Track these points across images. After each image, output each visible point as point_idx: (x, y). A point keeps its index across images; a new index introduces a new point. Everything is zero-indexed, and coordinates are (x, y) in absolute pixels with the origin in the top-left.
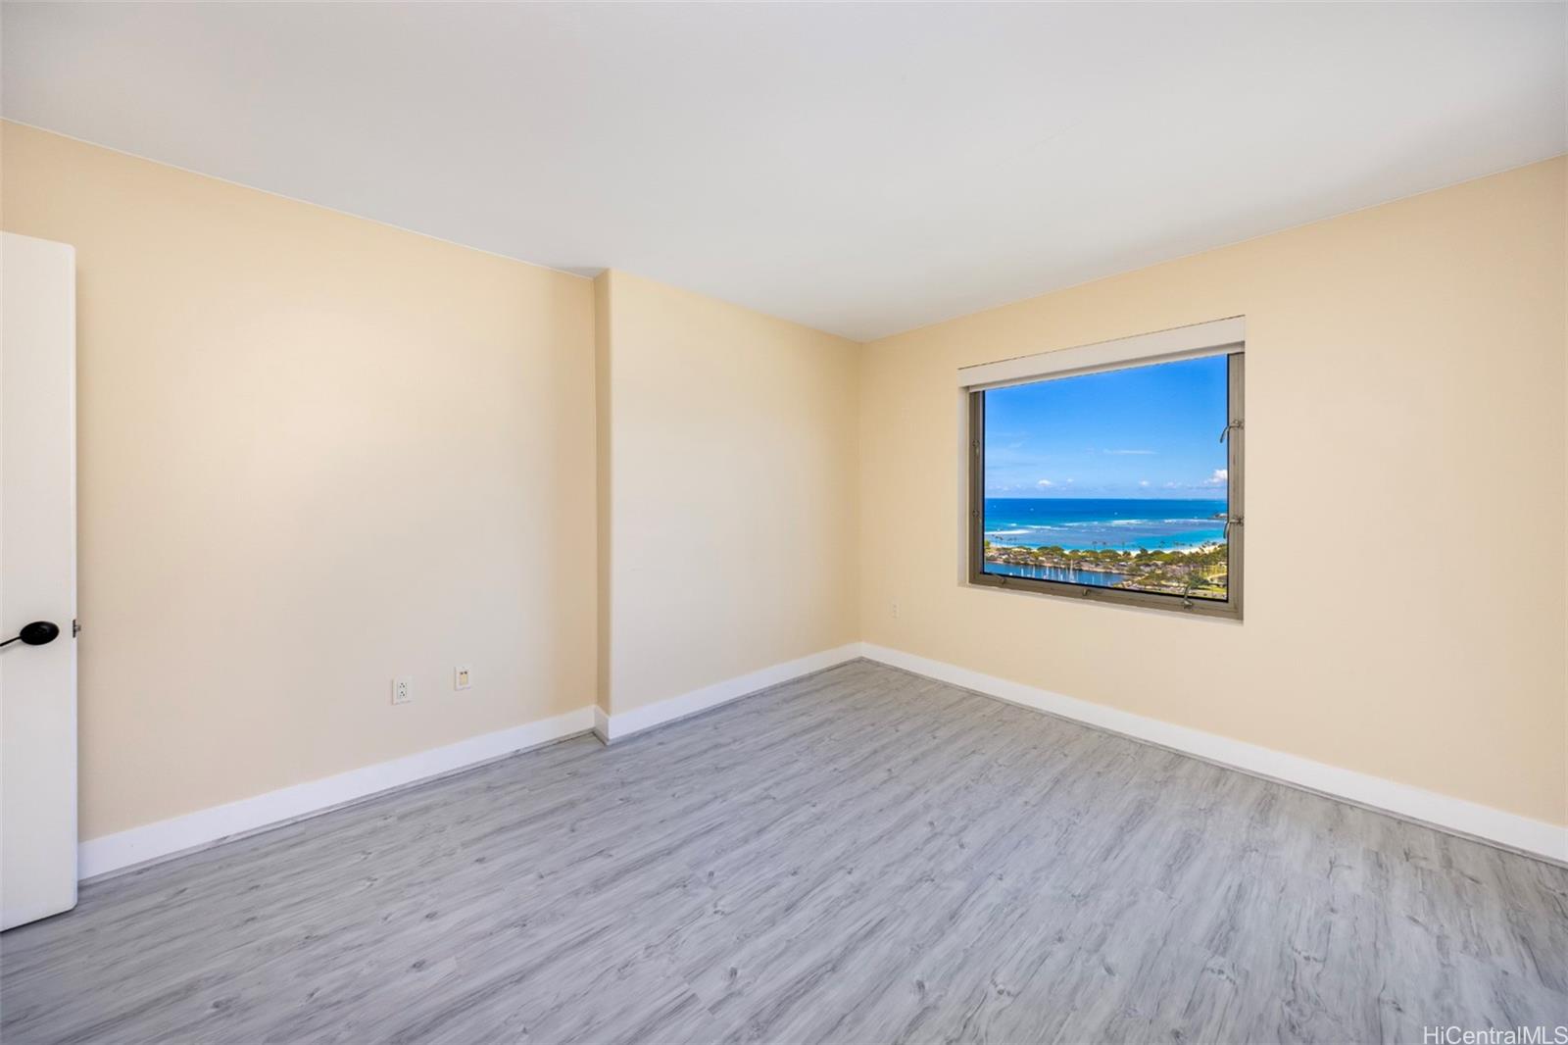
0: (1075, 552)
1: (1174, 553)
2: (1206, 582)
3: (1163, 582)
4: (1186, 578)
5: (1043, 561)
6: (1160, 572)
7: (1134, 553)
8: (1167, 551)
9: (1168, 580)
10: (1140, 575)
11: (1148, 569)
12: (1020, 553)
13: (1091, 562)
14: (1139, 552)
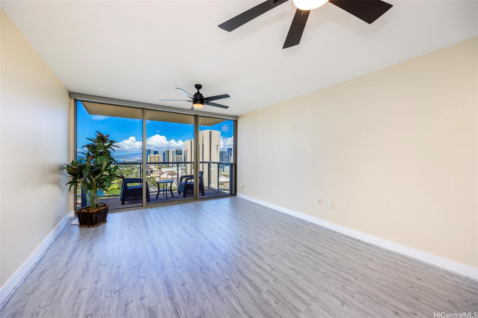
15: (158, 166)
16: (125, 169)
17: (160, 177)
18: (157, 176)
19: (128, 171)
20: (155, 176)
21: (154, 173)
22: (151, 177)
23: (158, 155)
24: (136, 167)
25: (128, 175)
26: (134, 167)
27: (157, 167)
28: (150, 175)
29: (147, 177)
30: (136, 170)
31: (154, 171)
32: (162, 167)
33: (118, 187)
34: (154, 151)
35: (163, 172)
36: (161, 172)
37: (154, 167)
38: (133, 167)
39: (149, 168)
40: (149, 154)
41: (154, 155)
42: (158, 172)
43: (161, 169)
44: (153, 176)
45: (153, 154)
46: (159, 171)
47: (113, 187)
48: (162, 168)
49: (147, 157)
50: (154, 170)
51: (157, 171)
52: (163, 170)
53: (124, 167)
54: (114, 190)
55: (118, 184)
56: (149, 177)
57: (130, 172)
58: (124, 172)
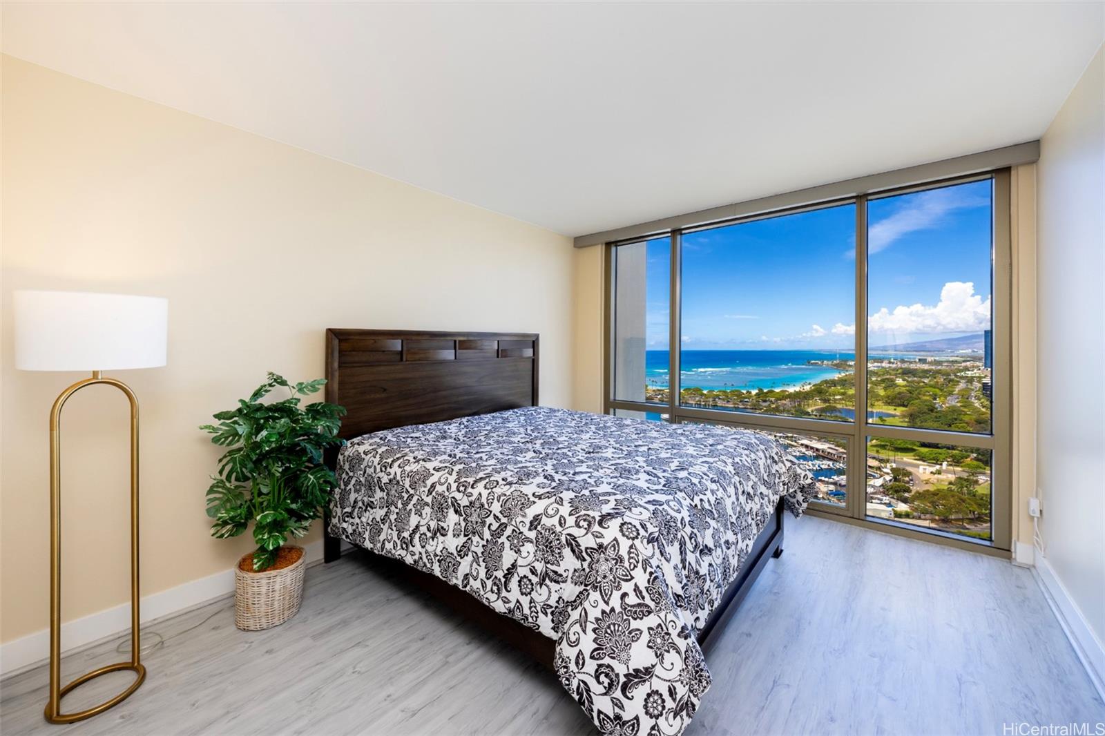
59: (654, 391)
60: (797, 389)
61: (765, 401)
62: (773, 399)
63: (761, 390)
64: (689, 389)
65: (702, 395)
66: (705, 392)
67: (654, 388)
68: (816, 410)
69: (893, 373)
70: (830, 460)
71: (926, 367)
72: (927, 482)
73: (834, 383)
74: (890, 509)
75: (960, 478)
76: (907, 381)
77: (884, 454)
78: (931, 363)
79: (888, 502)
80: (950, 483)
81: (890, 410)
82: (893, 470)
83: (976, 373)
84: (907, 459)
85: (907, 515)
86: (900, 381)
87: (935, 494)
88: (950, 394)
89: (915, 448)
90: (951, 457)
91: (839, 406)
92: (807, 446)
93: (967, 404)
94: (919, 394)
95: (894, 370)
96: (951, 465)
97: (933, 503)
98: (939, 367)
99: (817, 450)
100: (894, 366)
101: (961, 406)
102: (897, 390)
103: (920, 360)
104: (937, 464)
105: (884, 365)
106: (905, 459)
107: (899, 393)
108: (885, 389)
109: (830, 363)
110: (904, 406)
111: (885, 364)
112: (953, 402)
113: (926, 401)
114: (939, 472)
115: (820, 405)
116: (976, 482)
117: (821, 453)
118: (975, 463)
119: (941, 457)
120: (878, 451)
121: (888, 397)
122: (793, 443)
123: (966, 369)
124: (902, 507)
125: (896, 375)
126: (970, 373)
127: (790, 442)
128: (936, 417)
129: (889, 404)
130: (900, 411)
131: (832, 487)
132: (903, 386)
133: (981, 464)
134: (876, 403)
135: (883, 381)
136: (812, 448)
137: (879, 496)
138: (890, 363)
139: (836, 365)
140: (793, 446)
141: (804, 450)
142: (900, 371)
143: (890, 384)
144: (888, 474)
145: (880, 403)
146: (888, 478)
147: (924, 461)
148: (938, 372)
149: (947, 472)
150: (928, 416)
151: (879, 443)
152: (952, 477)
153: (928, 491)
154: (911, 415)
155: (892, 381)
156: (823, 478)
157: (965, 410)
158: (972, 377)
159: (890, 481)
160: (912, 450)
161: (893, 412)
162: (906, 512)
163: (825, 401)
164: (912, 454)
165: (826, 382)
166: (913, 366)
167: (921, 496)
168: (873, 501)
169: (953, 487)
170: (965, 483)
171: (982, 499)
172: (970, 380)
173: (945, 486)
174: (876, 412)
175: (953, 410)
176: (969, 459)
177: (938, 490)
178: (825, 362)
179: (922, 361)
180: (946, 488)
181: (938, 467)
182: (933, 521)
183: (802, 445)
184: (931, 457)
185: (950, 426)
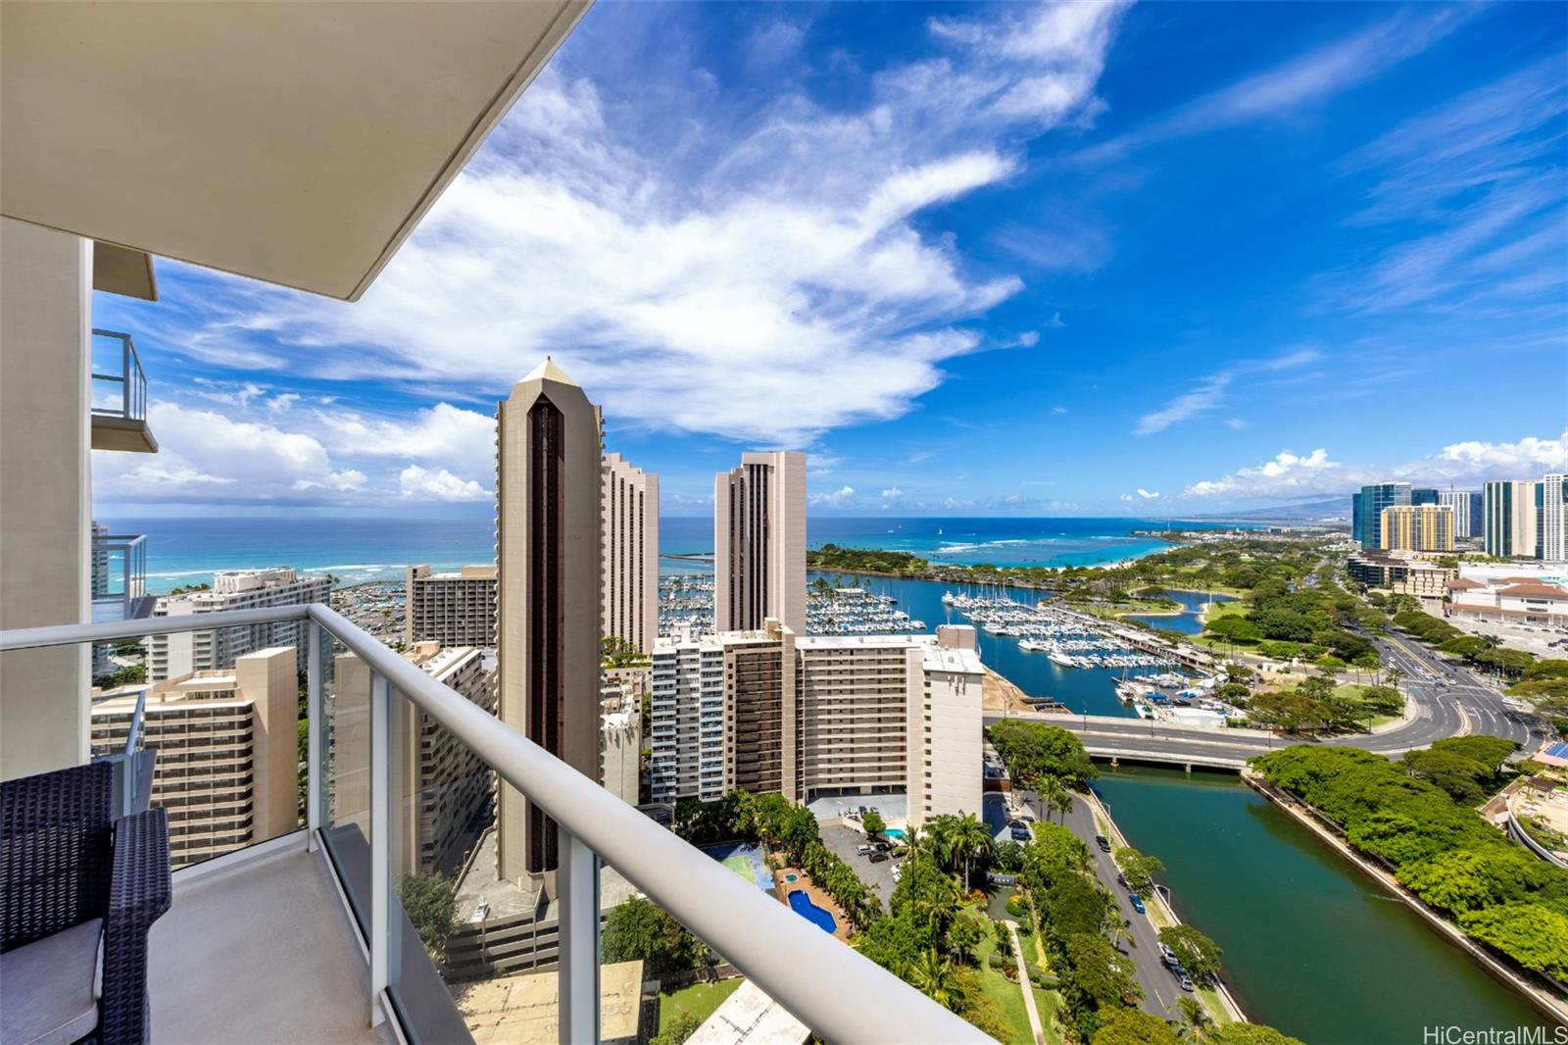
0: (1006, 568)
1: (1097, 569)
2: (1126, 596)
3: (1088, 597)
4: (1109, 593)
5: (977, 579)
6: (1084, 587)
7: (1061, 570)
8: (1090, 568)
9: (1093, 594)
10: (1068, 591)
11: (1073, 585)
12: (956, 571)
13: (1022, 579)
14: (1065, 569)
15: (1441, 554)
16: (1279, 556)
17: (1447, 599)
18: (1428, 594)
19: (1289, 565)
20: (1420, 593)
21: (1410, 579)
22: (1394, 595)
23: (1439, 506)
24: (1324, 552)
25: (1289, 579)
26: (1317, 550)
27: (1432, 555)
28: (1389, 588)
29: (1374, 595)
30: (1324, 562)
31: (1413, 572)
32: (1461, 558)
33: (1247, 612)
34: (1413, 492)
35: (1465, 580)
36: (1456, 577)
37: (1415, 558)
38: (1312, 552)
39: (1386, 560)
40: (1384, 505)
41: (1413, 508)
42: (1439, 578)
43: (1456, 566)
44: (1410, 592)
45: (1407, 503)
46: (1445, 573)
47: (1233, 612)
48: (1460, 563)
49: (1379, 515)
50: (1412, 566)
51: (1432, 572)
52: (1466, 571)
53: (1273, 549)
54: (1236, 621)
55: (1251, 605)
56: (1386, 593)
57: (1297, 568)
58: (1274, 564)
59: (935, 568)
60: (1115, 566)
61: (1073, 581)
62: (1084, 579)
63: (1069, 567)
64: (980, 566)
65: (996, 572)
66: (999, 570)
67: (937, 564)
68: (1138, 592)
69: (1238, 546)
70: (1152, 654)
71: (1279, 539)
72: (1271, 683)
73: (1162, 559)
74: (1223, 716)
75: (1313, 678)
76: (1256, 557)
77: (1218, 648)
78: (1286, 535)
79: (1220, 707)
80: (1300, 685)
81: (1230, 592)
82: (1229, 667)
83: (1342, 547)
84: (1249, 653)
85: (1244, 725)
86: (1245, 557)
87: (1278, 698)
88: (1309, 572)
89: (1259, 640)
90: (1304, 651)
91: (1167, 588)
92: (1123, 638)
93: (1328, 586)
94: (1269, 572)
95: (1239, 542)
96: (1303, 661)
97: (1279, 709)
98: (1297, 540)
99: (1135, 642)
100: (1240, 538)
101: (1321, 589)
102: (1241, 568)
103: (1272, 530)
104: (1285, 660)
105: (1227, 536)
106: (1246, 654)
107: (1243, 572)
108: (1227, 566)
109: (1159, 534)
110: (1248, 587)
111: (1229, 536)
112: (1311, 583)
113: (1277, 581)
114: (1287, 671)
115: (1144, 586)
116: (1333, 683)
117: (1140, 646)
118: (1333, 659)
119: (1291, 652)
120: (1210, 645)
121: (1229, 576)
122: (1107, 634)
123: (1330, 542)
124: (1239, 715)
125: (1241, 548)
126: (1334, 546)
127: (1102, 632)
128: (1287, 602)
129: (1228, 584)
130: (1243, 593)
131: (1151, 689)
132: (1249, 563)
133: (1340, 661)
134: (1214, 584)
135: (1224, 556)
136: (1129, 640)
137: (1210, 701)
138: (1235, 534)
139: (1166, 536)
140: (1104, 637)
141: (1118, 642)
142: (1246, 544)
143: (1232, 560)
144: (1223, 672)
145: (1219, 584)
146: (1222, 677)
147: (1269, 656)
148: (1295, 546)
149: (1298, 670)
150: (1276, 601)
151: (1214, 634)
152: (1302, 677)
153: (1270, 694)
154: (1257, 599)
155: (1236, 556)
156: (1140, 678)
157: (1325, 593)
158: (1337, 553)
159: (1225, 681)
160: (1255, 643)
161: (1235, 596)
162: (1243, 720)
163: (1150, 581)
164: (1255, 648)
165: (1152, 557)
166: (1263, 538)
167: (1262, 700)
168: (1202, 706)
169: (1303, 689)
170: (1317, 684)
171: (1338, 704)
172: (1334, 556)
173: (1292, 689)
174: (1213, 596)
175: (1310, 593)
176: (1326, 654)
177: (1283, 693)
178: (1154, 533)
179: (1276, 532)
180: (1293, 690)
181: (1286, 664)
182: (1275, 731)
183: (1117, 636)
184: (1279, 651)
185: (1304, 612)
